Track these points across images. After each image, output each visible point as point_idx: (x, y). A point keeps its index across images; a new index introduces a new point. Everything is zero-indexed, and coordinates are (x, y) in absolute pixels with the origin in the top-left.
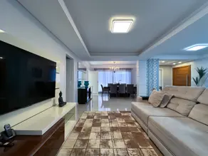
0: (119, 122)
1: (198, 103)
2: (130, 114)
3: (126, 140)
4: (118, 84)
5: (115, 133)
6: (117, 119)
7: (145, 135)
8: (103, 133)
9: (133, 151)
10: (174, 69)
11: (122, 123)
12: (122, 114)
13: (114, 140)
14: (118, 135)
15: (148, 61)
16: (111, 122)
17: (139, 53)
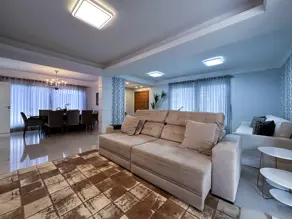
0: (84, 172)
1: (165, 124)
2: (97, 154)
3: (107, 192)
4: (65, 110)
5: (84, 191)
6: (79, 167)
7: (127, 173)
8: (59, 203)
9: (123, 200)
10: (136, 93)
11: (90, 171)
12: (85, 157)
13: (89, 202)
14: (90, 191)
15: (114, 78)
16: (69, 177)
17: (105, 65)
